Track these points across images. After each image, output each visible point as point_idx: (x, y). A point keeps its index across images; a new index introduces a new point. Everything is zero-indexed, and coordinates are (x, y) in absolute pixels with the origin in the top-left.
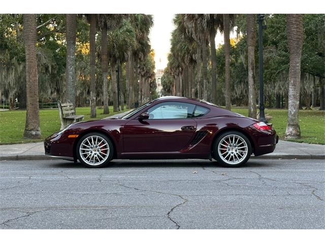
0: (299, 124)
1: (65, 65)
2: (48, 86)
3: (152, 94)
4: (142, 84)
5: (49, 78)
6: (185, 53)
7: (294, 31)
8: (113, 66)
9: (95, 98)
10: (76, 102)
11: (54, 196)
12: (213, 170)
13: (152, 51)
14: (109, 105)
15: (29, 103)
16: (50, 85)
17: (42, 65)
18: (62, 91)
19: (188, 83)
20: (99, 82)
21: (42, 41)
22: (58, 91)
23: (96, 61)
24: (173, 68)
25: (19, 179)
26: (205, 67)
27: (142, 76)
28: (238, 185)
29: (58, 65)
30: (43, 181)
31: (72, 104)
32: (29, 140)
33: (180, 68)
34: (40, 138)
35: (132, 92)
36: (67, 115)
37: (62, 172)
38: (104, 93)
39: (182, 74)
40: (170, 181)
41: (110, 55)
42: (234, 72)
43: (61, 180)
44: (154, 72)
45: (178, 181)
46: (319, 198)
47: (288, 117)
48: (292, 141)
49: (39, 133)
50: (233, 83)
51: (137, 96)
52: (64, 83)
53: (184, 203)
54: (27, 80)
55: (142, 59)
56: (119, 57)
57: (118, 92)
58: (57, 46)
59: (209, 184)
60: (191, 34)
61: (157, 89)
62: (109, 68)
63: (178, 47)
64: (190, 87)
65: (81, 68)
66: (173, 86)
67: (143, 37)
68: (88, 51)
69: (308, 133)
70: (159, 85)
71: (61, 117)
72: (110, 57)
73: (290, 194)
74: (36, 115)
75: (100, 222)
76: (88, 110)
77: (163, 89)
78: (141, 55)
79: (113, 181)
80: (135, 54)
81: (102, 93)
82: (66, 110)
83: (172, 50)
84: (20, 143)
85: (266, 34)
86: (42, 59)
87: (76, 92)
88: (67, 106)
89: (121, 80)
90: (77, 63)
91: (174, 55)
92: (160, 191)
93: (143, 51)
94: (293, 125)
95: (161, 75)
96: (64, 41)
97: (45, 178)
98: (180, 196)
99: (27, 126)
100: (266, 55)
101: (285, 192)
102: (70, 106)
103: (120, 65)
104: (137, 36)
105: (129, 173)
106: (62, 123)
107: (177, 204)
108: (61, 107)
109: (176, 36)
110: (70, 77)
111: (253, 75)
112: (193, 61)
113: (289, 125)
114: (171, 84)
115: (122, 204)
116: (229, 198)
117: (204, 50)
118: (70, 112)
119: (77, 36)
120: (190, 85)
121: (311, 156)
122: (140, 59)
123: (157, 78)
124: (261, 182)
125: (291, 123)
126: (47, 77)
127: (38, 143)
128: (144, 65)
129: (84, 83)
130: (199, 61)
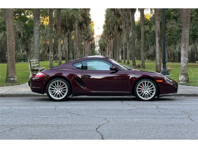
0: (188, 73)
1: (32, 32)
2: (21, 47)
3: (92, 52)
4: (85, 45)
5: (21, 41)
6: (115, 24)
7: (184, 11)
8: (65, 33)
9: (53, 56)
10: (40, 58)
11: (27, 119)
12: (128, 103)
13: (92, 22)
14: (62, 60)
15: (9, 59)
16: (22, 46)
17: (16, 32)
18: (30, 50)
19: (117, 45)
20: (55, 43)
21: (17, 16)
22: (27, 50)
23: (54, 29)
24: (107, 34)
25: (4, 108)
26: (128, 34)
27: (85, 40)
28: (143, 112)
29: (27, 32)
30: (20, 110)
31: (37, 60)
32: (9, 84)
33: (112, 35)
34: (16, 83)
35: (78, 51)
36: (34, 67)
37: (31, 104)
38: (59, 52)
39: (113, 38)
40: (100, 110)
41: (63, 26)
42: (149, 37)
43: (31, 109)
44: (93, 37)
45: (105, 110)
46: (191, 120)
47: (181, 69)
48: (183, 85)
49: (16, 79)
50: (148, 44)
51: (81, 53)
52: (31, 44)
53: (107, 123)
54: (8, 44)
55: (85, 28)
56: (69, 27)
57: (69, 51)
58: (27, 19)
59: (125, 112)
60: (119, 12)
61: (96, 49)
62: (63, 34)
63: (110, 20)
64: (118, 48)
65: (43, 34)
66: (107, 47)
67: (86, 13)
68: (48, 23)
69: (195, 79)
70: (97, 46)
71: (30, 68)
72: (63, 27)
73: (174, 118)
74: (13, 67)
75: (55, 134)
76: (48, 63)
77: (100, 49)
78: (84, 25)
79: (63, 110)
80: (80, 25)
81: (58, 51)
82: (33, 64)
83: (106, 22)
84: (3, 86)
85: (169, 11)
86: (16, 28)
87: (40, 51)
88: (34, 61)
89: (71, 43)
90: (41, 31)
91: (107, 25)
92: (93, 116)
93: (86, 23)
94: (184, 74)
95: (99, 39)
96: (32, 15)
97: (20, 108)
98: (105, 119)
99: (7, 75)
100: (169, 26)
101: (171, 116)
102: (36, 61)
103: (70, 33)
104: (81, 12)
105: (74, 105)
106: (31, 73)
107: (103, 123)
108: (30, 62)
109: (108, 12)
110: (36, 42)
111: (159, 40)
112: (120, 30)
113: (181, 74)
114: (105, 45)
115: (69, 123)
116: (136, 120)
117: (127, 22)
118: (36, 65)
119: (41, 13)
120: (118, 46)
121: (194, 94)
122: (84, 28)
123: (96, 41)
124: (157, 111)
125: (182, 73)
126: (20, 40)
127: (15, 86)
128: (87, 32)
129: (45, 45)
130: (124, 30)
